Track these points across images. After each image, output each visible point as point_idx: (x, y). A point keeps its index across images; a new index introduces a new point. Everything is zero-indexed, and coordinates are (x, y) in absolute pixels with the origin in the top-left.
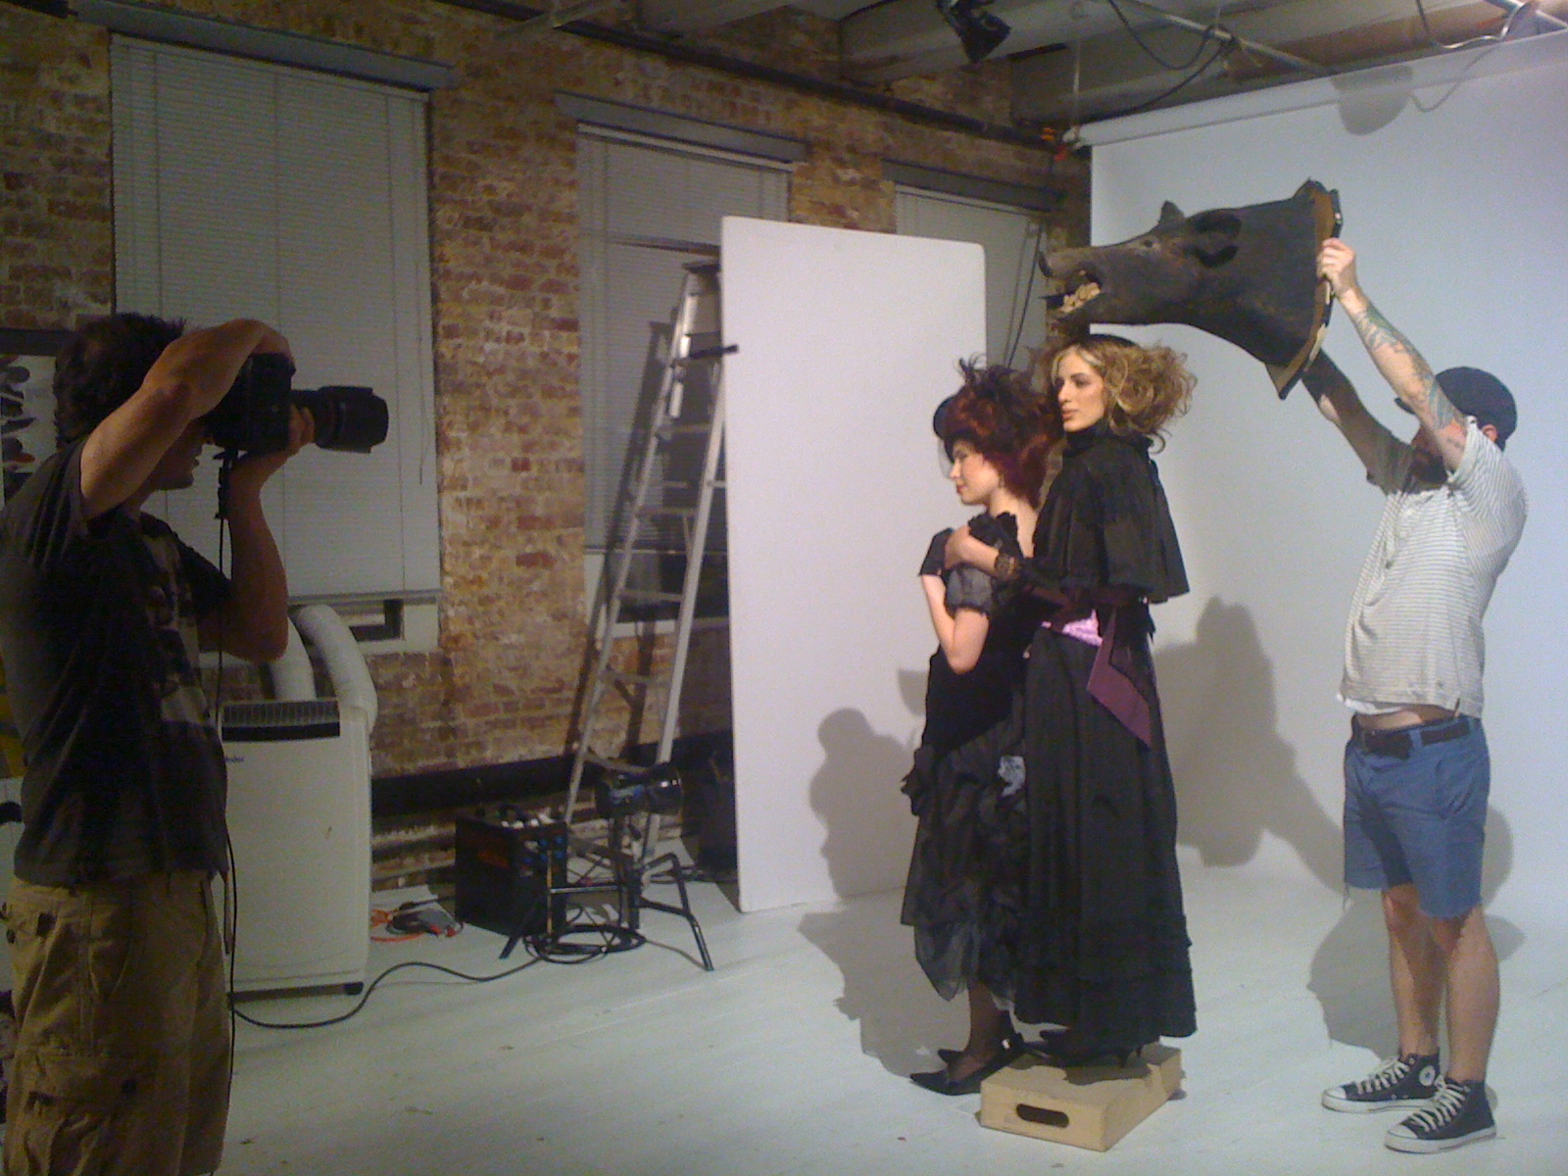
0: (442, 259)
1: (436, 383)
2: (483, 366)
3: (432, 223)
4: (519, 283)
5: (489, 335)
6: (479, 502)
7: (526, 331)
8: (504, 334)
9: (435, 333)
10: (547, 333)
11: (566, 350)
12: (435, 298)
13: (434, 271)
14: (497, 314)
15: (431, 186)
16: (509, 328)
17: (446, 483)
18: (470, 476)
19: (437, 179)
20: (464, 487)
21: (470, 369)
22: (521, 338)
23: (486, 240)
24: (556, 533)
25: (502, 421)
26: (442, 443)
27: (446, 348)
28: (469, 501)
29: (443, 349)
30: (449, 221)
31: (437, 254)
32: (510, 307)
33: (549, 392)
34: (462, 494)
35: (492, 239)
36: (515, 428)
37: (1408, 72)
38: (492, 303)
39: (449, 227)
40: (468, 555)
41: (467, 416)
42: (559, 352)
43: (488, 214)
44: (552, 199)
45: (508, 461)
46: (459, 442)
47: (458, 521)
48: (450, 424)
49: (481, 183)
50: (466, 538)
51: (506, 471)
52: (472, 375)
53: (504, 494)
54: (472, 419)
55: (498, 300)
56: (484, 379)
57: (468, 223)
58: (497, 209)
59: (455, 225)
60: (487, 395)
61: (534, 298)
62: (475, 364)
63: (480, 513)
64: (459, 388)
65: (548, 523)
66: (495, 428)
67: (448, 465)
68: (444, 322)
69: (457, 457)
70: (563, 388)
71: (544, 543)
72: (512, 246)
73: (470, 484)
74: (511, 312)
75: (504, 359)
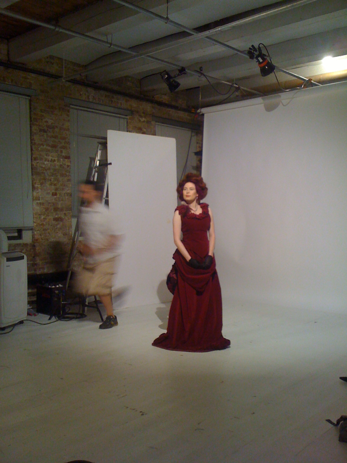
0: (33, 139)
1: (32, 172)
2: (44, 168)
3: (31, 130)
4: (54, 146)
5: (46, 160)
6: (43, 204)
7: (56, 159)
8: (50, 160)
9: (32, 159)
10: (62, 160)
11: (67, 164)
12: (32, 150)
13: (31, 143)
14: (48, 154)
15: (31, 121)
16: (51, 158)
17: (34, 198)
18: (41, 197)
19: (32, 119)
20: (39, 200)
21: (41, 169)
22: (55, 161)
23: (45, 136)
24: (64, 212)
25: (50, 182)
26: (34, 188)
27: (34, 163)
28: (40, 203)
29: (33, 163)
31: (32, 139)
32: (52, 152)
33: (62, 175)
34: (38, 201)
35: (47, 135)
36: (53, 184)
37: (280, 96)
38: (47, 151)
39: (35, 131)
40: (40, 218)
41: (40, 181)
42: (65, 165)
43: (46, 128)
44: (63, 125)
45: (51, 193)
46: (38, 187)
47: (38, 208)
48: (35, 183)
49: (44, 120)
50: (40, 213)
51: (50, 195)
52: (41, 170)
53: (50, 202)
54: (41, 182)
55: (49, 151)
56: (45, 171)
57: (41, 130)
58: (48, 127)
59: (37, 131)
60: (45, 175)
61: (58, 150)
62: (42, 167)
63: (43, 206)
64: (38, 174)
65: (62, 210)
66: (48, 184)
67: (35, 194)
68: (34, 156)
69: (37, 192)
70: (66, 174)
71: (61, 215)
72: (53, 137)
73: (41, 199)
74: (51, 154)
75: (50, 166)
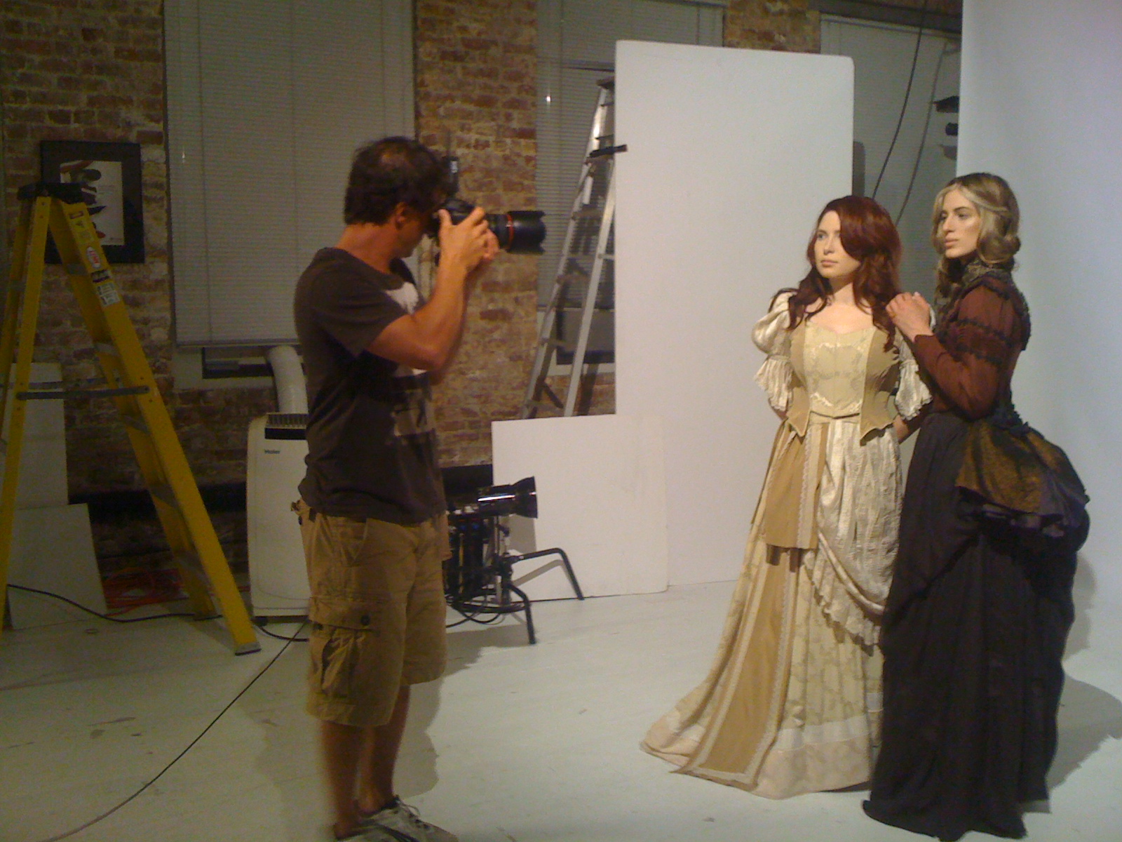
0: (422, 84)
3: (415, 57)
4: (486, 102)
5: (461, 142)
7: (491, 139)
8: (473, 142)
10: (508, 141)
11: (524, 153)
12: (418, 115)
13: (416, 93)
14: (467, 126)
16: (477, 136)
22: (487, 145)
23: (459, 73)
24: (514, 295)
30: (430, 54)
31: (419, 80)
32: (478, 121)
33: (509, 186)
35: (464, 68)
38: (463, 118)
39: (428, 59)
42: (519, 155)
43: (461, 48)
55: (469, 115)
57: (444, 55)
58: (468, 44)
59: (434, 58)
61: (498, 114)
65: (507, 287)
68: (424, 133)
70: (521, 184)
71: (503, 302)
72: (481, 73)
74: (478, 125)
75: (473, 161)
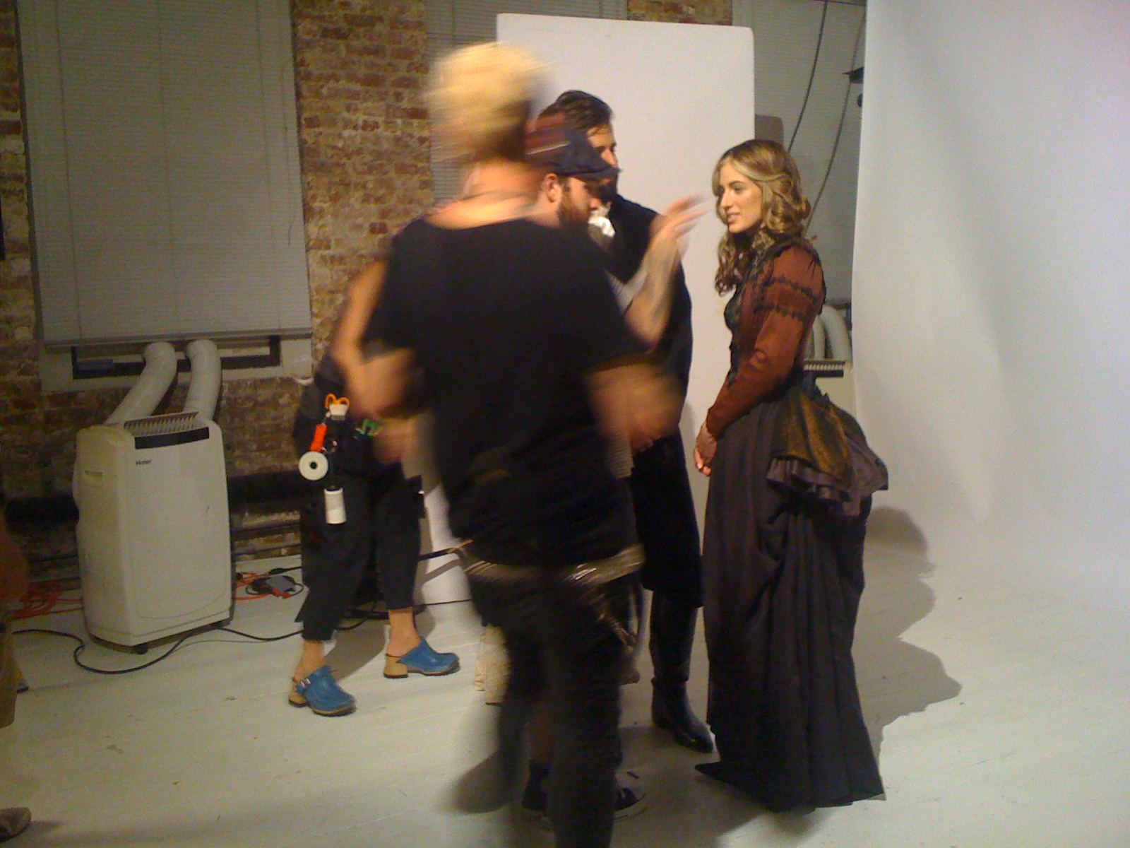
0: (302, 63)
1: (302, 164)
2: (342, 149)
3: (294, 35)
4: (373, 81)
5: (347, 124)
6: (342, 260)
7: (381, 120)
8: (360, 123)
9: (299, 125)
10: (399, 121)
11: (417, 134)
12: (299, 95)
13: (297, 73)
14: (353, 107)
15: (293, 5)
16: (366, 117)
17: (311, 244)
18: (333, 238)
20: (328, 247)
21: (330, 152)
22: (376, 125)
25: (359, 194)
26: (308, 213)
27: (309, 135)
28: (333, 258)
29: (305, 136)
30: (309, 32)
31: (299, 58)
32: (365, 100)
33: (402, 169)
34: (326, 253)
36: (372, 200)
38: (348, 98)
39: (307, 38)
40: (332, 301)
41: (329, 190)
42: (411, 136)
43: (344, 26)
45: (367, 225)
46: (322, 210)
47: (325, 274)
48: (314, 197)
50: (332, 287)
51: (366, 233)
52: (332, 157)
53: (363, 252)
54: (333, 192)
55: (354, 95)
56: (344, 160)
57: (325, 33)
58: (351, 20)
59: (314, 36)
60: (346, 172)
61: (386, 93)
62: (334, 148)
63: (342, 267)
64: (321, 168)
66: (355, 199)
67: (313, 229)
68: (306, 115)
69: (320, 223)
70: (416, 166)
72: (367, 51)
73: (333, 243)
75: (361, 143)
